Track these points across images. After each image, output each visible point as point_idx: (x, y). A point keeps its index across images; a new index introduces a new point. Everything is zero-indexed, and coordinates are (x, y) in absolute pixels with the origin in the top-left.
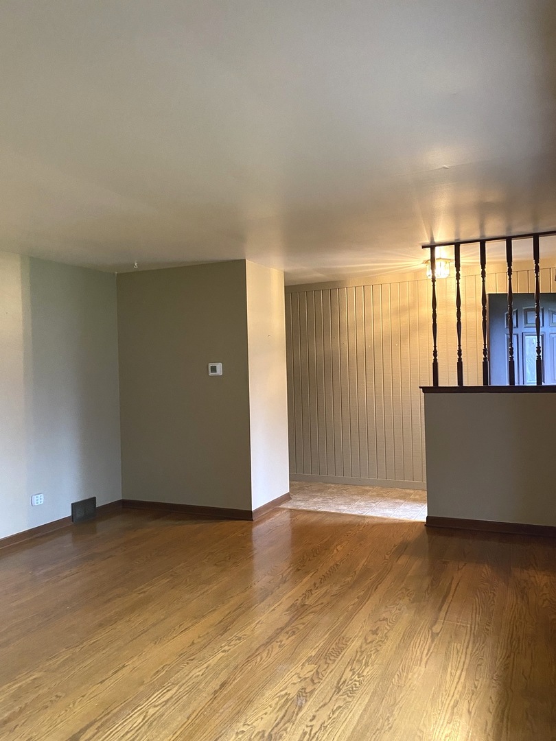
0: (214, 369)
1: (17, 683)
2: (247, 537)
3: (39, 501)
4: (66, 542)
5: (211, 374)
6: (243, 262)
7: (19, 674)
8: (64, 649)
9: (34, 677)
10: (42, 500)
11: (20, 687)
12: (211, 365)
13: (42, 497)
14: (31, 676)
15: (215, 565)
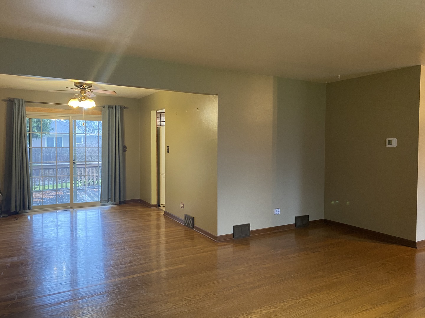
0: (390, 142)
1: (264, 310)
2: (412, 259)
3: (278, 213)
4: (291, 238)
5: (387, 146)
6: (419, 67)
7: (266, 305)
8: (290, 299)
9: (273, 310)
10: (279, 212)
11: (266, 313)
12: (387, 140)
13: (279, 211)
14: (272, 308)
15: (387, 272)
